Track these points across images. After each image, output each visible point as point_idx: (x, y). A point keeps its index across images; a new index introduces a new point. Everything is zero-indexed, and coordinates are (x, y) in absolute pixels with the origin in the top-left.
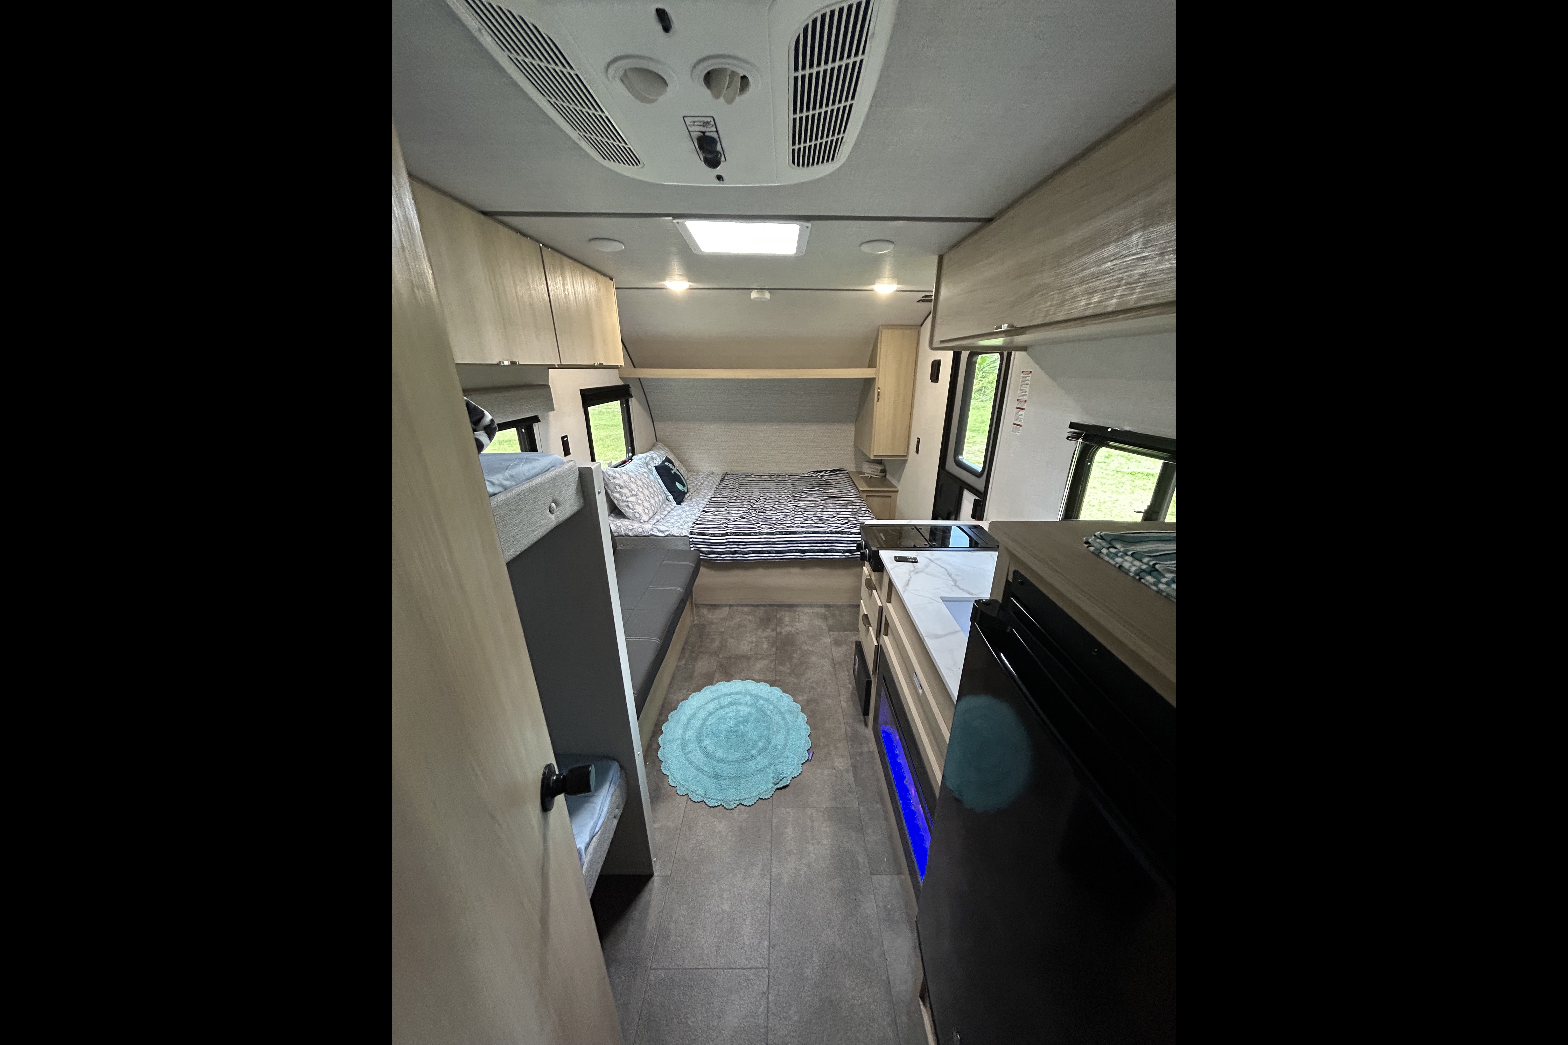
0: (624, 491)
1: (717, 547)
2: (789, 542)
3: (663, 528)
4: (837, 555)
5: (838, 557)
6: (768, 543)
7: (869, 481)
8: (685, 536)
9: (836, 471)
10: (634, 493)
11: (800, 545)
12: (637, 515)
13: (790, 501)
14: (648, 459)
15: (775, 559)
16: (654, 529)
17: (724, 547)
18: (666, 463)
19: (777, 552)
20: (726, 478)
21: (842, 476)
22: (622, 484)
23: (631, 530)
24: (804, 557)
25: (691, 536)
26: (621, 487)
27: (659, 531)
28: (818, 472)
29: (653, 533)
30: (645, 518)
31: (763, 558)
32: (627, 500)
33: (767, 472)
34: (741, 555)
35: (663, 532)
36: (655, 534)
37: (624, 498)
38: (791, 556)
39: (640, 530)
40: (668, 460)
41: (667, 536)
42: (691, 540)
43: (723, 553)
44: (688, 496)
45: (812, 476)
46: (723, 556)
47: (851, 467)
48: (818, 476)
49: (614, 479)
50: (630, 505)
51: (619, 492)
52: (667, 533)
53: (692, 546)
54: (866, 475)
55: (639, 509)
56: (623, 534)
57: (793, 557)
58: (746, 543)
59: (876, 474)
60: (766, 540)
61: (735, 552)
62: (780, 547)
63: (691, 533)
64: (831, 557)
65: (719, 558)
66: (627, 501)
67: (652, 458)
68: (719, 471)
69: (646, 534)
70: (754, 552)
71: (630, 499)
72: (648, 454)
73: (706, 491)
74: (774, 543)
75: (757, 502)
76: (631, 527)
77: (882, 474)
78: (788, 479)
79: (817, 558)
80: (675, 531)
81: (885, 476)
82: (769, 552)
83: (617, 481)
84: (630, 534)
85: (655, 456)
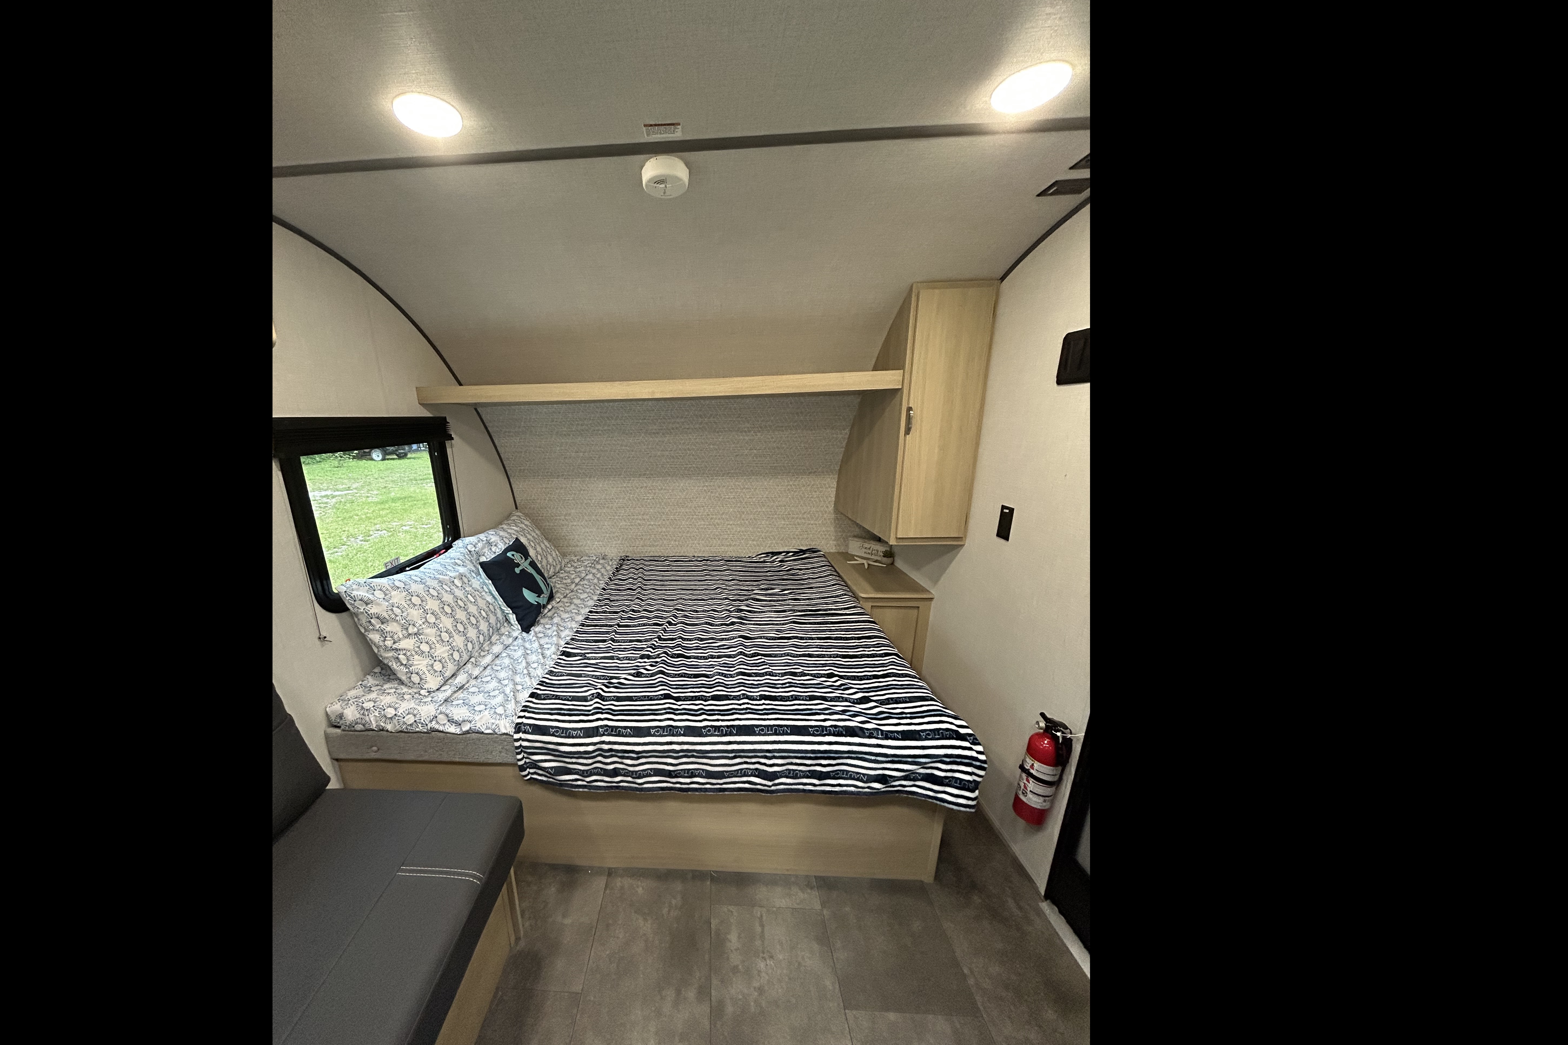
0: (391, 627)
1: (574, 760)
2: (737, 754)
3: (459, 713)
4: (849, 785)
5: (852, 789)
6: (687, 754)
7: (869, 573)
8: (504, 734)
9: (803, 552)
10: (411, 630)
11: (763, 761)
12: (415, 678)
13: (733, 623)
14: (480, 545)
15: (706, 790)
16: (441, 717)
17: (590, 761)
18: (509, 554)
19: (710, 775)
20: (624, 567)
21: (817, 562)
22: (385, 615)
23: (391, 718)
24: (773, 788)
25: (516, 736)
26: (383, 621)
27: (451, 721)
28: (774, 554)
29: (437, 727)
30: (432, 683)
31: (678, 786)
32: (394, 646)
33: (691, 555)
34: (629, 779)
35: (458, 724)
36: (441, 728)
37: (389, 643)
38: (739, 783)
39: (410, 719)
40: (518, 547)
41: (467, 732)
42: (517, 744)
43: (590, 773)
44: (550, 610)
45: (764, 562)
46: (588, 779)
47: (828, 545)
48: (773, 562)
49: (367, 604)
50: (401, 657)
51: (377, 630)
52: (466, 728)
53: (519, 757)
54: (860, 561)
55: (420, 664)
56: (374, 726)
57: (747, 786)
58: (639, 755)
59: (876, 558)
60: (685, 747)
61: (615, 773)
62: (717, 765)
63: (518, 728)
64: (837, 789)
65: (579, 783)
66: (397, 650)
67: (489, 543)
68: (614, 552)
69: (420, 728)
70: (658, 773)
71: (404, 644)
72: (482, 536)
73: (583, 596)
74: (703, 754)
75: (670, 623)
76: (390, 712)
77: (888, 560)
78: (725, 567)
79: (804, 791)
80: (483, 722)
81: (892, 564)
82: (691, 774)
83: (373, 610)
84: (389, 727)
85: (493, 539)
